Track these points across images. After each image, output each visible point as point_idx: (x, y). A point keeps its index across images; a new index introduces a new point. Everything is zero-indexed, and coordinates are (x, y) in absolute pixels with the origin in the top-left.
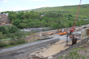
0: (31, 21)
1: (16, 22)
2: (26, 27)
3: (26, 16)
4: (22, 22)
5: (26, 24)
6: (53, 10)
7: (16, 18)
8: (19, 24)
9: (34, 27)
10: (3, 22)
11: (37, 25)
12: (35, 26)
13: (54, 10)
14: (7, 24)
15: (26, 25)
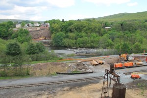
0: (82, 37)
1: (58, 36)
2: (72, 45)
3: (77, 27)
4: (67, 37)
5: (74, 41)
6: (134, 18)
7: (60, 30)
8: (61, 40)
9: (86, 46)
10: (40, 37)
11: (92, 44)
12: (88, 45)
13: (136, 18)
14: (45, 39)
15: (73, 43)
